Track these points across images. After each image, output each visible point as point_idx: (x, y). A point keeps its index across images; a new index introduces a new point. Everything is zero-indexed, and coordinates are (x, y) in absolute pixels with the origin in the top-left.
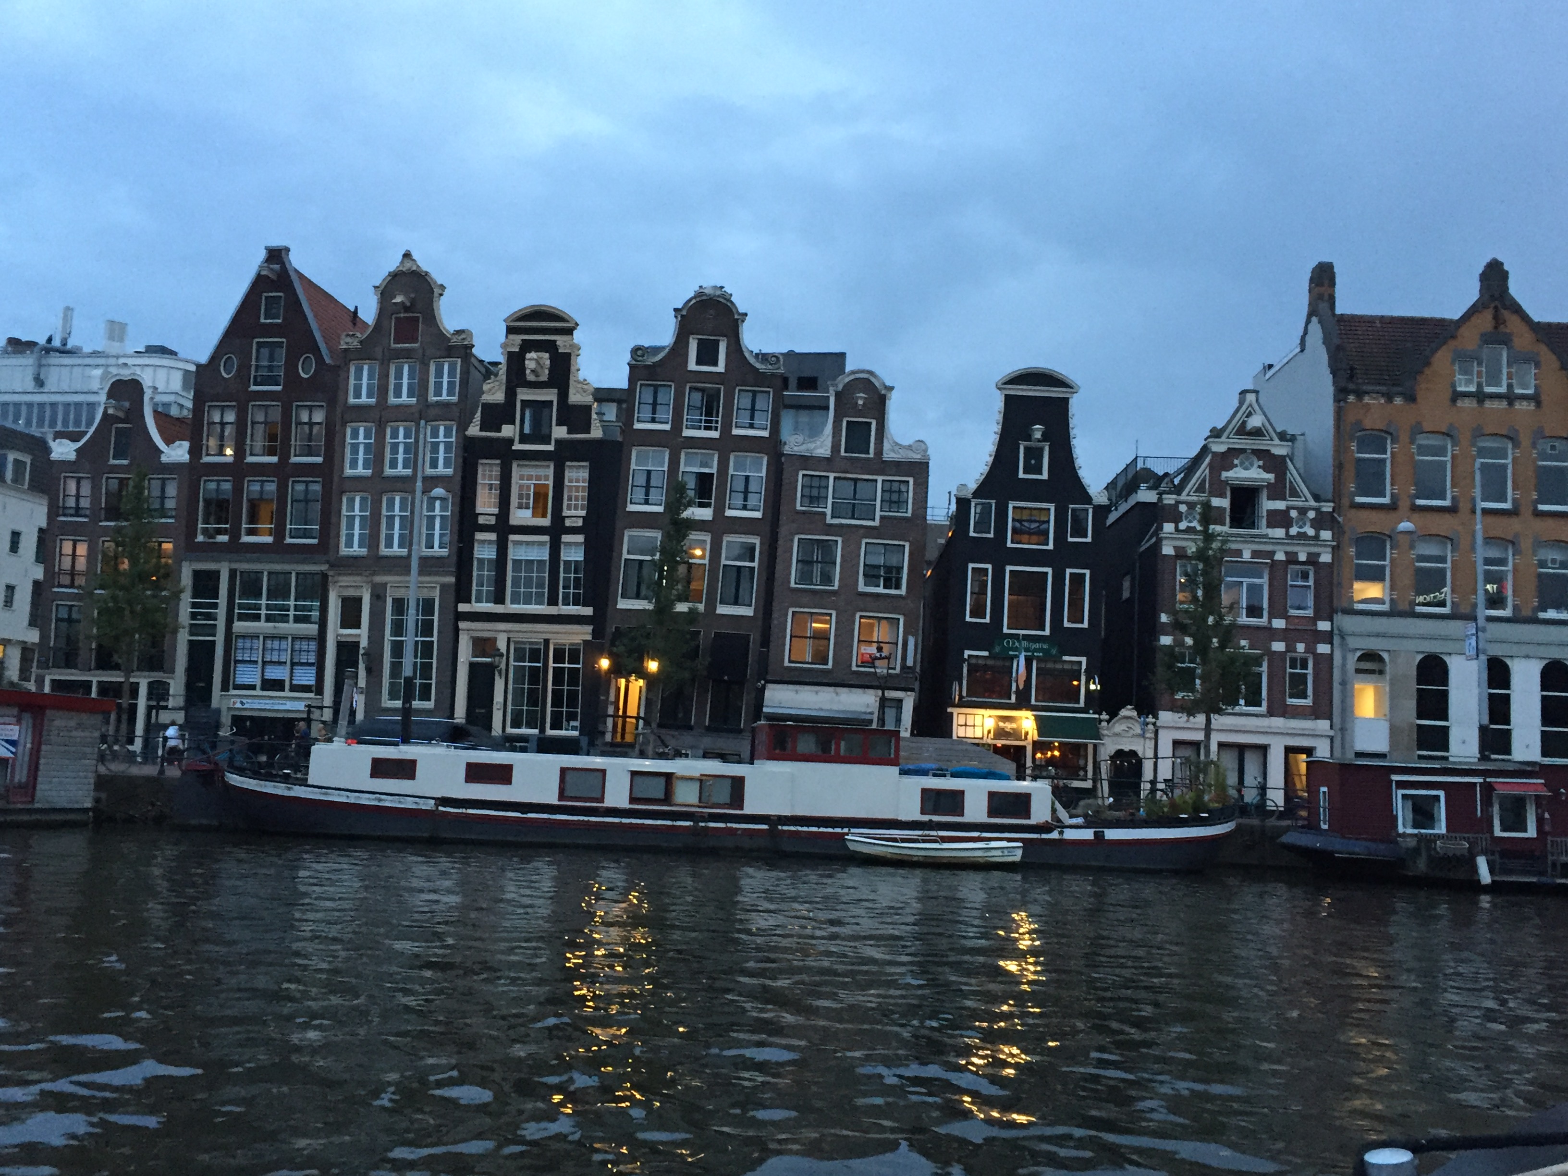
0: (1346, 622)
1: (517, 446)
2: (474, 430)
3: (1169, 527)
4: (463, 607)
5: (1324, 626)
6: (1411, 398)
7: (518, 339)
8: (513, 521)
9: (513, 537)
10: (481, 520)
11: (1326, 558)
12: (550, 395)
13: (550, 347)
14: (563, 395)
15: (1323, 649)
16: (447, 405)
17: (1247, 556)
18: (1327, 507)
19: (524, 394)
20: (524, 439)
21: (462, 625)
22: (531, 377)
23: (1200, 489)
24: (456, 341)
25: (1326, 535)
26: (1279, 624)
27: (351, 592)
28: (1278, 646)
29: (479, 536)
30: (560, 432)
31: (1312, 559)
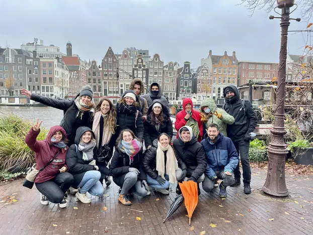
1: (138, 69)
2: (134, 67)
3: (198, 76)
6: (219, 64)
7: (138, 58)
13: (141, 59)
14: (143, 64)
16: (130, 65)
18: (211, 74)
19: (139, 64)
23: (201, 73)
26: (207, 85)
27: (121, 84)
30: (143, 68)
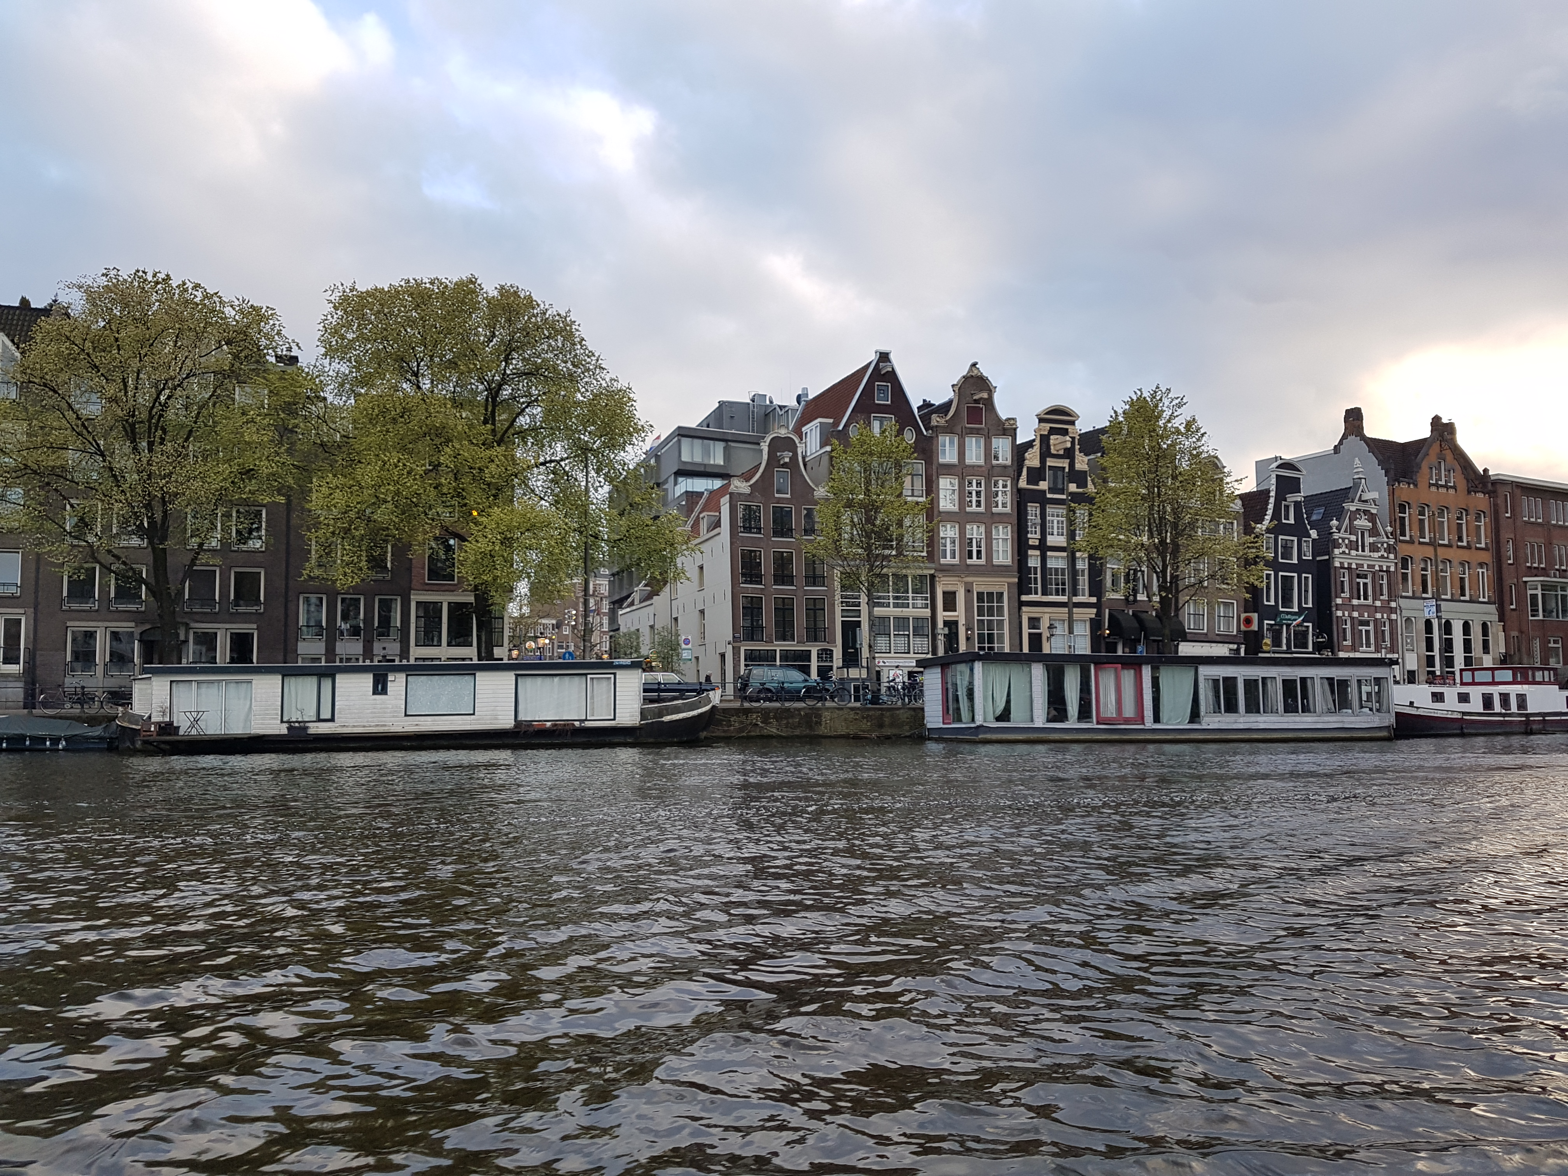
0: (1402, 601)
1: (1049, 496)
2: (1023, 483)
3: (1337, 551)
4: (1024, 598)
5: (1393, 604)
6: (1416, 485)
7: (1048, 426)
8: (1049, 544)
9: (1049, 553)
10: (1031, 542)
11: (1392, 569)
12: (1065, 464)
13: (1063, 433)
14: (1072, 465)
15: (1394, 616)
16: (1005, 467)
17: (1365, 568)
18: (1392, 542)
19: (1050, 462)
20: (1052, 490)
21: (1024, 609)
22: (1053, 451)
23: (1346, 531)
24: (1007, 426)
25: (1392, 556)
26: (1378, 603)
27: (950, 588)
28: (1378, 616)
29: (1030, 552)
30: (1073, 487)
31: (1388, 571)
